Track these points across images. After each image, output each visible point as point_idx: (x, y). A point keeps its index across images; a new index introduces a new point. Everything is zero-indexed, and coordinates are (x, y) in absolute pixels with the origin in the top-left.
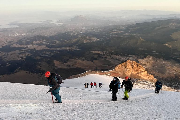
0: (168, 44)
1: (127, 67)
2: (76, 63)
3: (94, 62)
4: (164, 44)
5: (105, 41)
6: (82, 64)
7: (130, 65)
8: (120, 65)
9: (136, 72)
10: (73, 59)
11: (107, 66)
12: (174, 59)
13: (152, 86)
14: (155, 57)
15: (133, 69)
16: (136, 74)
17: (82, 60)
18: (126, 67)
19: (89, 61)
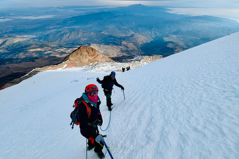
0: (104, 32)
1: (83, 54)
2: (10, 68)
3: (36, 62)
4: (101, 32)
5: (42, 37)
6: (19, 67)
7: (85, 51)
8: (74, 54)
9: (93, 57)
10: (3, 65)
11: (53, 62)
12: (112, 43)
13: (111, 66)
14: (97, 44)
15: (89, 54)
16: (93, 59)
17: (17, 63)
18: (81, 54)
19: (28, 61)
